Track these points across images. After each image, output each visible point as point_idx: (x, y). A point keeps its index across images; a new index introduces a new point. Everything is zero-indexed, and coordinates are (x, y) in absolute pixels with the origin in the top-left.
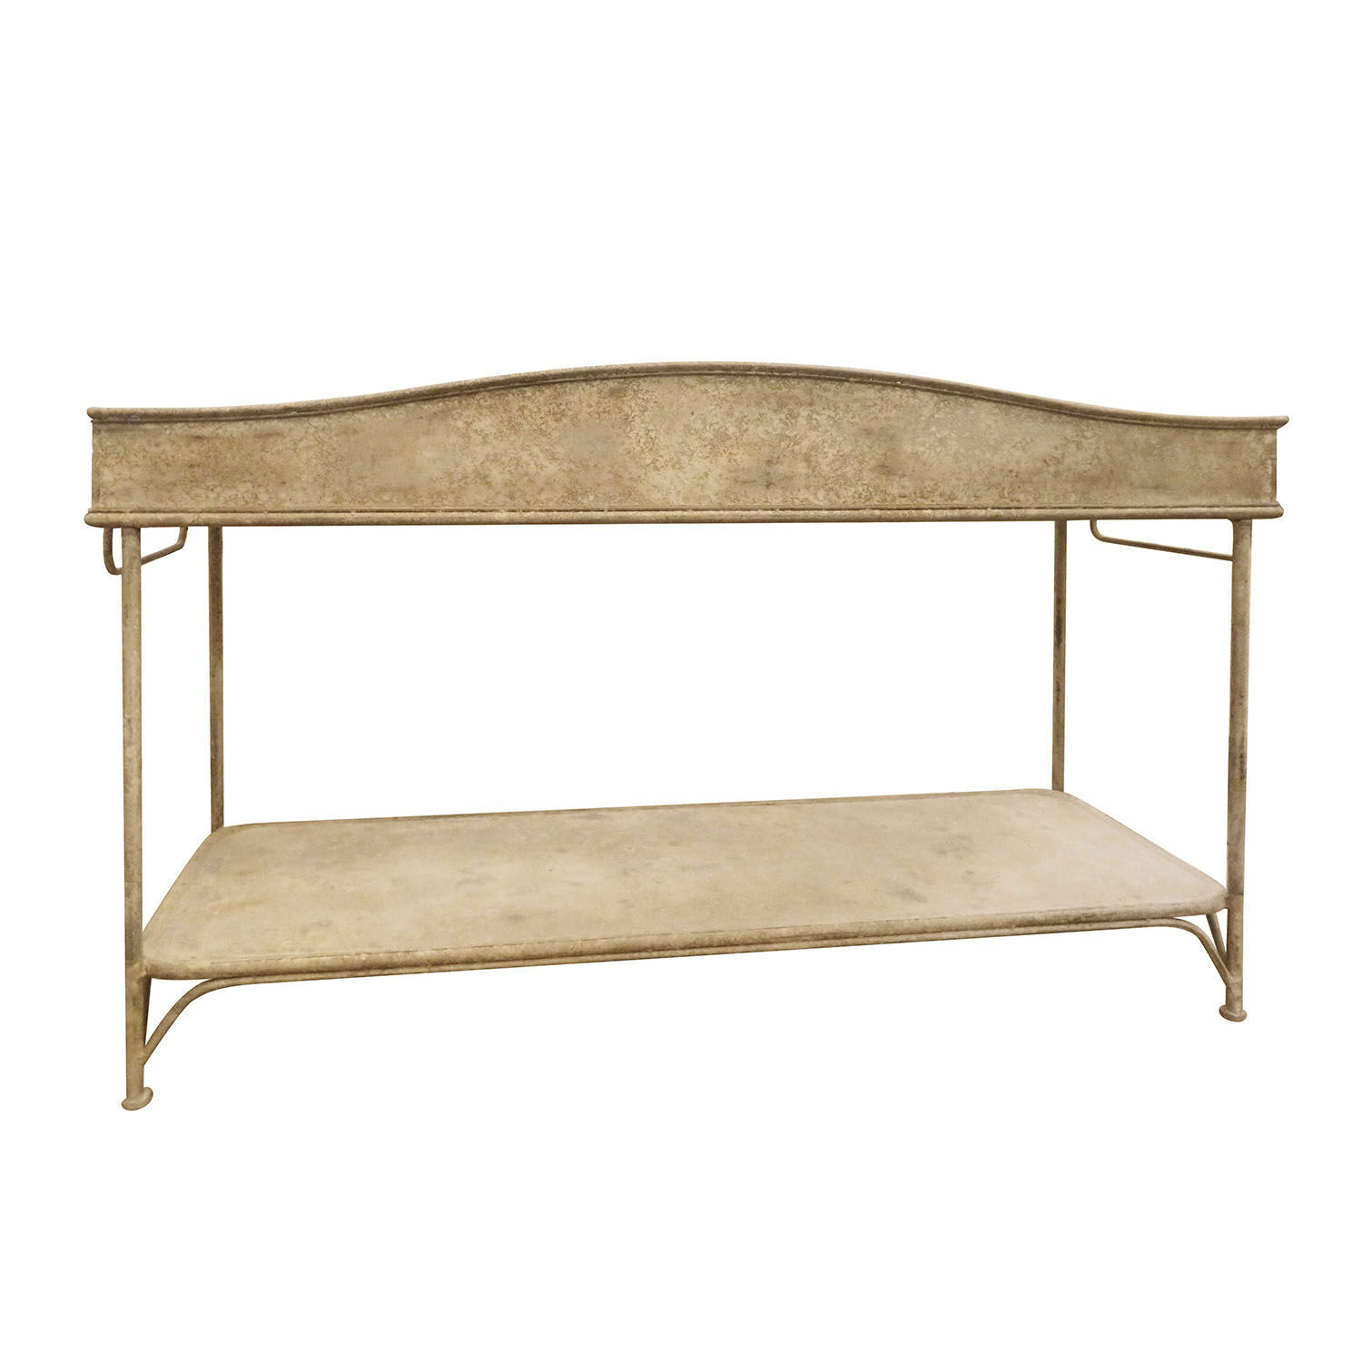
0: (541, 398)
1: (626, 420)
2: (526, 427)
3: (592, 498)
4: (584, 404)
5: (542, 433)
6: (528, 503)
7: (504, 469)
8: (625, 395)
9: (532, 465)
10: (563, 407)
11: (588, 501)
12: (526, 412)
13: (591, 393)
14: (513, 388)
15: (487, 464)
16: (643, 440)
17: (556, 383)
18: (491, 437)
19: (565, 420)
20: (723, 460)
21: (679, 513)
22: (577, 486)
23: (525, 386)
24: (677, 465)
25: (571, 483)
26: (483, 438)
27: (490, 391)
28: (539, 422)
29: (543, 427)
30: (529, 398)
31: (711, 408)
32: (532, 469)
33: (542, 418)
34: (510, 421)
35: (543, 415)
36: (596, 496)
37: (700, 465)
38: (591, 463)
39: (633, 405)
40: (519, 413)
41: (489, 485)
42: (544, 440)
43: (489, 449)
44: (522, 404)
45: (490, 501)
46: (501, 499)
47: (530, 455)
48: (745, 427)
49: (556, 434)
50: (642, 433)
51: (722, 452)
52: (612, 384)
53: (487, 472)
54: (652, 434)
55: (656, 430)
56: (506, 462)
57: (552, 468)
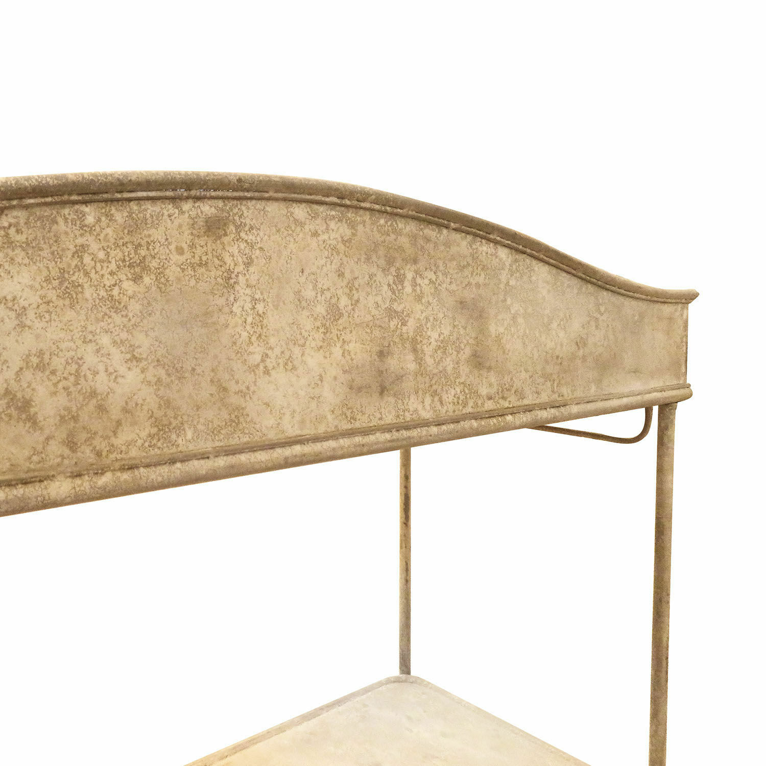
0: (109, 231)
1: (229, 282)
2: (88, 293)
3: (189, 434)
4: (172, 247)
5: (116, 305)
6: (99, 454)
7: (55, 385)
8: (226, 235)
9: (102, 376)
10: (143, 252)
11: (186, 441)
12: (87, 259)
13: (180, 226)
14: (64, 203)
15: (28, 375)
16: (250, 320)
17: (130, 200)
18: (31, 314)
19: (147, 280)
20: (337, 351)
21: (297, 449)
22: (170, 413)
23: (85, 203)
24: (290, 365)
25: (160, 407)
26: (18, 316)
27: (27, 207)
28: (108, 281)
29: (115, 292)
30: (91, 229)
31: (323, 262)
32: (102, 383)
33: (112, 273)
34: (62, 280)
35: (113, 266)
36: (195, 430)
37: (313, 360)
38: (188, 366)
39: (236, 253)
40: (75, 262)
41: (33, 421)
42: (118, 319)
43: (29, 342)
44: (80, 241)
45: (35, 458)
46: (55, 449)
47: (98, 351)
48: (356, 297)
49: (135, 307)
50: (248, 306)
51: (336, 339)
52: (208, 209)
53: (28, 394)
54: (260, 307)
55: (264, 300)
56: (61, 367)
57: (131, 378)
